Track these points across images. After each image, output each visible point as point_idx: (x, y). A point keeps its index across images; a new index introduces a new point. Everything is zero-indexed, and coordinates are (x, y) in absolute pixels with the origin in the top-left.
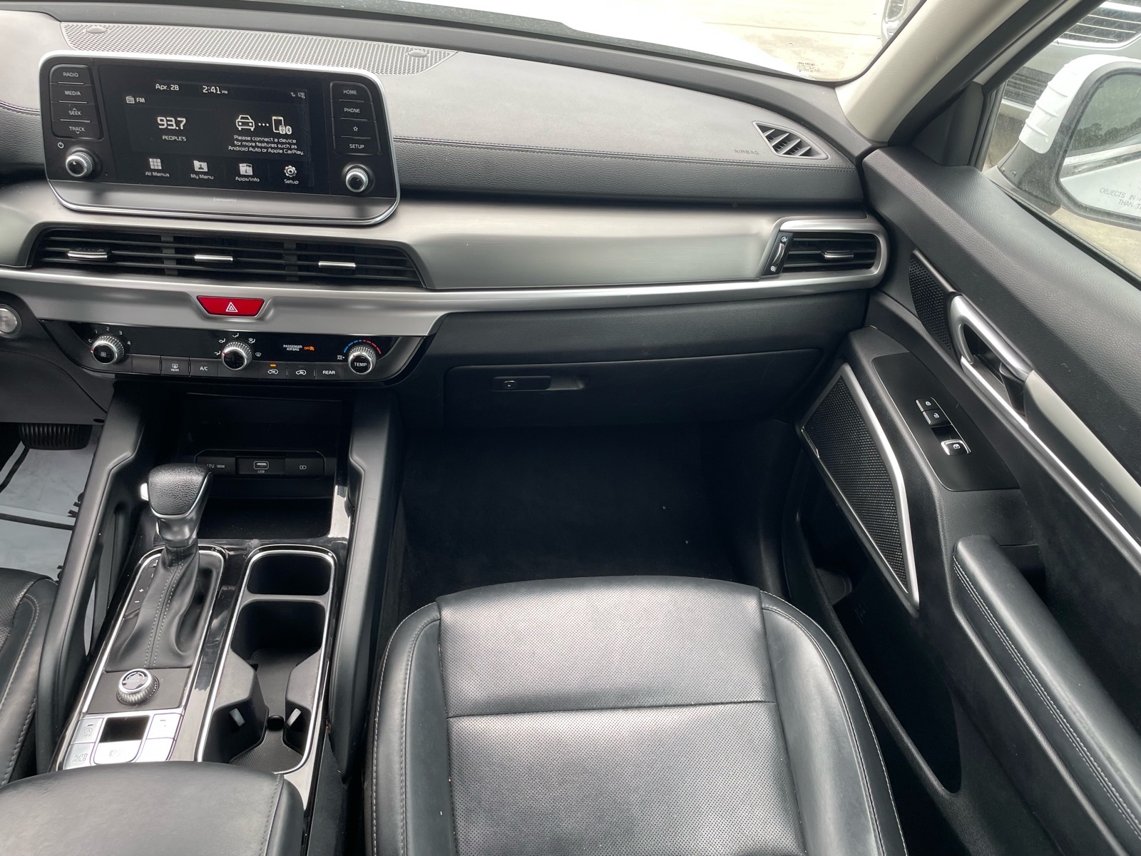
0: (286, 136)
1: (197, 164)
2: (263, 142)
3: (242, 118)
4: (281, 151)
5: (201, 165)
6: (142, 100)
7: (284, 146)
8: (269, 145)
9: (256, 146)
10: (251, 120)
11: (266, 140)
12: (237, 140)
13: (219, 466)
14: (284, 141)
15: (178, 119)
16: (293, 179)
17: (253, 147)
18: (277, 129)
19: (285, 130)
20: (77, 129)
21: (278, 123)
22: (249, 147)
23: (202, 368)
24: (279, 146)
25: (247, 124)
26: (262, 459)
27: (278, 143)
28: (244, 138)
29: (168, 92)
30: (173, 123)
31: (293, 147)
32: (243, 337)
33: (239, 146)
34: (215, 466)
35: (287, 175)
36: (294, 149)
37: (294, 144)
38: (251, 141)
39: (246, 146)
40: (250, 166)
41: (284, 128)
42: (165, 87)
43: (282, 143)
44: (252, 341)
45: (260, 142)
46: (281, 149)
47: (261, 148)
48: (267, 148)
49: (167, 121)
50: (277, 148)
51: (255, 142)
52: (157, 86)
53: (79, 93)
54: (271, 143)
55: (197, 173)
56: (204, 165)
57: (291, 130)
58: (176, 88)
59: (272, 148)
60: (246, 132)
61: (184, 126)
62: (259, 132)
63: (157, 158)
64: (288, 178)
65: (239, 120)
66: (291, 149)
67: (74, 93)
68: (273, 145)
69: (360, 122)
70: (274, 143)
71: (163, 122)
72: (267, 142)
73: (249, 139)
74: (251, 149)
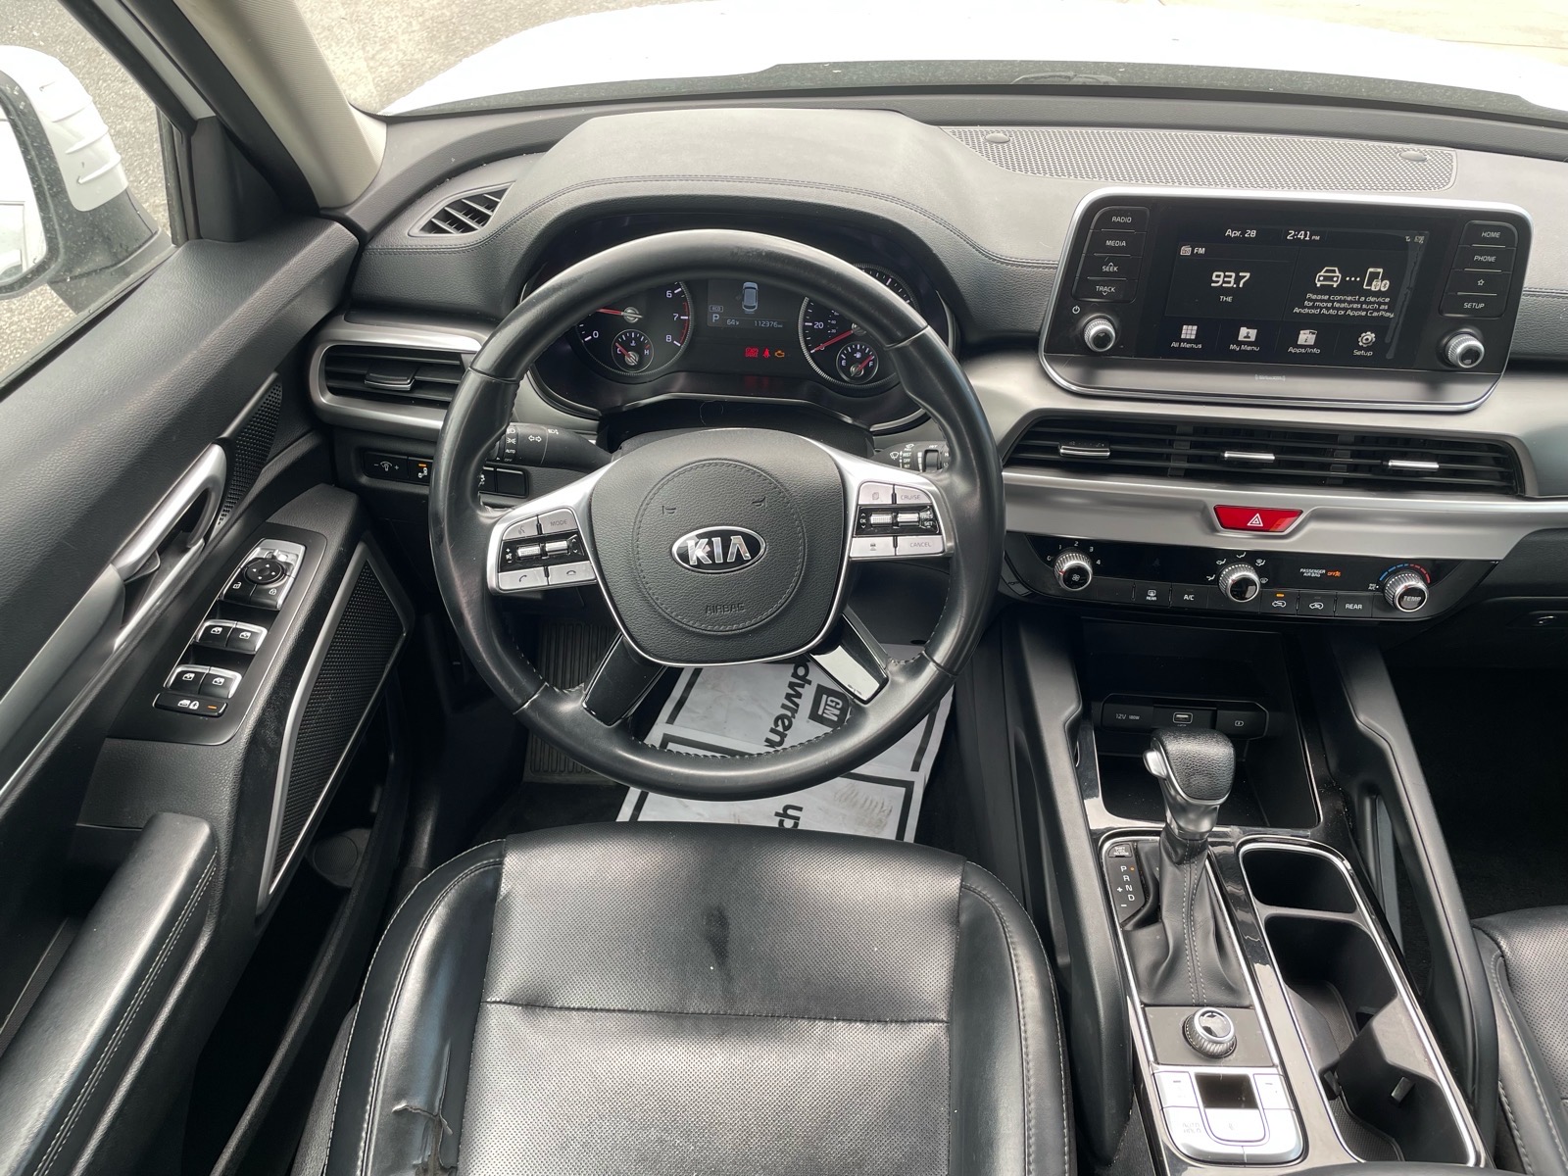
0: (1379, 294)
1: (1244, 331)
2: (1344, 301)
3: (1327, 271)
4: (1364, 313)
5: (1248, 333)
6: (1202, 251)
7: (1370, 307)
8: (1351, 306)
9: (1333, 308)
10: (1337, 274)
11: (1349, 298)
12: (1310, 300)
13: (1132, 717)
14: (1373, 299)
15: (1241, 274)
16: (1367, 349)
17: (1328, 309)
18: (1370, 284)
19: (1381, 285)
20: (1106, 289)
21: (1374, 276)
22: (1321, 308)
23: (1186, 597)
24: (1364, 306)
25: (1330, 279)
26: (1183, 710)
27: (1365, 302)
28: (1319, 297)
29: (1242, 240)
30: (1232, 280)
31: (1382, 307)
32: (1251, 558)
33: (1309, 308)
34: (1127, 717)
35: (1361, 344)
36: (1384, 310)
37: (1385, 304)
38: (1328, 301)
39: (1317, 307)
40: (1313, 333)
41: (1379, 283)
42: (1238, 234)
43: (1371, 303)
44: (1260, 562)
45: (1340, 301)
46: (1364, 310)
47: (1338, 309)
48: (1346, 309)
49: (1225, 276)
50: (1361, 309)
51: (1333, 302)
52: (1229, 232)
53: (1124, 244)
54: (1355, 302)
55: (1240, 343)
56: (1253, 333)
57: (1387, 286)
58: (1253, 233)
59: (1352, 309)
60: (1326, 290)
61: (1244, 283)
62: (1345, 288)
63: (1193, 325)
64: (1361, 348)
65: (1322, 273)
66: (1378, 310)
67: (1118, 243)
68: (1355, 306)
69: (1487, 274)
70: (1358, 302)
71: (1219, 278)
72: (1350, 302)
73: (1326, 297)
74: (1324, 311)
